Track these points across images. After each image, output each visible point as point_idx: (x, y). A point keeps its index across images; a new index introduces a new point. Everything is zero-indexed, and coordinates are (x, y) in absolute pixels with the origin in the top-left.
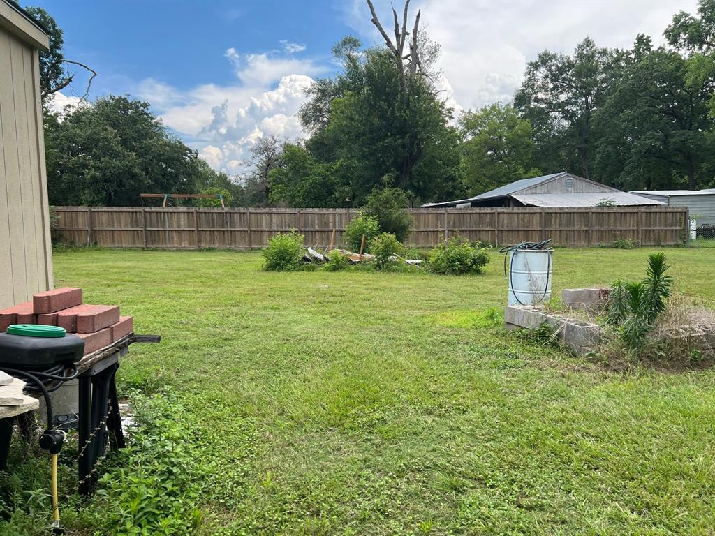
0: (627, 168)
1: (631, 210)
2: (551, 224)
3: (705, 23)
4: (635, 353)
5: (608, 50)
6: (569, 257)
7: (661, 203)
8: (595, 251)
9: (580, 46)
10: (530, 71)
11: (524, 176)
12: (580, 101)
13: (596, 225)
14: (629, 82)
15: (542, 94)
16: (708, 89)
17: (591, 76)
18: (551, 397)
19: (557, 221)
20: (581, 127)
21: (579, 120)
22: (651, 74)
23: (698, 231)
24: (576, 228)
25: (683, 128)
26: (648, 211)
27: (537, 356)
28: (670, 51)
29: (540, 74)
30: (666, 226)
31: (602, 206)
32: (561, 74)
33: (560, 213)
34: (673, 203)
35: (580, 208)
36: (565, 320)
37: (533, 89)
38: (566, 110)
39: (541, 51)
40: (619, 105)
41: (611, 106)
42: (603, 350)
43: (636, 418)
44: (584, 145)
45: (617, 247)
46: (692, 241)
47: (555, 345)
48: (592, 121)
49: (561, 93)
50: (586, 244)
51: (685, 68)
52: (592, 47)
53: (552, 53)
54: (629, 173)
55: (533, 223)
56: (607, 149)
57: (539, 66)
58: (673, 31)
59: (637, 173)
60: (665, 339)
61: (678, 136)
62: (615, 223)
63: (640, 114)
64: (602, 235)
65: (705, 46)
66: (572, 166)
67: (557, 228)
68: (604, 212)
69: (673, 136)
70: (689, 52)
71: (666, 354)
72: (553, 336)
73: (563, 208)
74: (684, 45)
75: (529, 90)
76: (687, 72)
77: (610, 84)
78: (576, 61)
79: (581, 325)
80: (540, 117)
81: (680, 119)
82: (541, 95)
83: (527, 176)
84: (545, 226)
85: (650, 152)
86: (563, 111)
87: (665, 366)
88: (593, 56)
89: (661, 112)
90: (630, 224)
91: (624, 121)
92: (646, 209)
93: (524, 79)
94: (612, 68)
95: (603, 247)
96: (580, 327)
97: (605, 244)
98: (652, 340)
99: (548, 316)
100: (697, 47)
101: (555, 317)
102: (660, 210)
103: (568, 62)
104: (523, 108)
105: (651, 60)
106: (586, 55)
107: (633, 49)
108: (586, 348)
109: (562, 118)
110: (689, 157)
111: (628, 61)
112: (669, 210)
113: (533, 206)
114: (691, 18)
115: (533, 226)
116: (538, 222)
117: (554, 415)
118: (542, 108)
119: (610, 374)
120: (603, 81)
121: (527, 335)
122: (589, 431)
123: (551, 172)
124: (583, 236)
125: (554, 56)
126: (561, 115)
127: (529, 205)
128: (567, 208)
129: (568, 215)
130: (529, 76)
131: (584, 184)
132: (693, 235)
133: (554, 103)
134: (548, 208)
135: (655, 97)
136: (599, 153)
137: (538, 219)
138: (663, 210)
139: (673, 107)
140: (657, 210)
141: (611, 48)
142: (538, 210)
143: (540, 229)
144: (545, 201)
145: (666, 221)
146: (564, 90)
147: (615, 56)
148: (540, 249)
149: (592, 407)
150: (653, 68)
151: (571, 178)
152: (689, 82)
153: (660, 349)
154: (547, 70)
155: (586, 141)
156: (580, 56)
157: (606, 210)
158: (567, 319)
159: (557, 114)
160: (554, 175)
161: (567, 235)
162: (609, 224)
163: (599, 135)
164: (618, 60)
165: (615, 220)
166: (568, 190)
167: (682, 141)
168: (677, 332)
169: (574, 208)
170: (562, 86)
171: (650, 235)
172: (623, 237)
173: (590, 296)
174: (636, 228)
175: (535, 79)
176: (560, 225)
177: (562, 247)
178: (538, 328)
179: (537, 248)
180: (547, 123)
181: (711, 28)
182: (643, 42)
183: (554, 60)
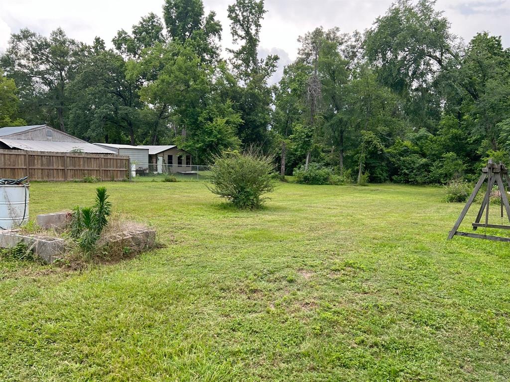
0: (92, 127)
1: (94, 156)
2: (34, 163)
3: (137, 41)
4: (88, 255)
5: (76, 41)
6: (49, 189)
7: (114, 152)
8: (70, 184)
9: (54, 33)
10: (13, 41)
11: (11, 124)
12: (56, 73)
13: (70, 166)
14: (91, 68)
15: (25, 61)
16: (139, 83)
17: (63, 57)
18: (24, 298)
19: (40, 161)
20: (57, 92)
21: (56, 87)
22: (105, 66)
23: (137, 171)
24: (55, 167)
25: (126, 105)
26: (105, 157)
27: (14, 269)
28: (117, 53)
29: (23, 45)
30: (117, 168)
31: (74, 152)
32: (41, 50)
33: (42, 155)
34: (122, 153)
35: (57, 153)
36: (37, 238)
37: (16, 56)
38: (45, 78)
39: (23, 28)
40: (85, 82)
41: (79, 82)
42: (67, 256)
43: (86, 298)
44: (60, 106)
45: (85, 182)
46: (133, 177)
47: (30, 258)
48: (66, 90)
49: (41, 64)
50: (63, 180)
51: (126, 67)
52: (63, 36)
53: (32, 31)
54: (93, 131)
55: (18, 163)
56: (77, 112)
57: (21, 38)
58: (118, 41)
59: (99, 131)
60: (108, 243)
61: (124, 110)
62: (84, 165)
63: (99, 91)
64: (75, 173)
65: (137, 56)
66: (52, 121)
67: (40, 167)
68: (76, 157)
69: (120, 109)
70: (128, 57)
71: (109, 252)
72: (28, 251)
73: (44, 152)
74: (125, 52)
75: (13, 56)
76: (127, 70)
77: (78, 66)
78: (52, 43)
79: (50, 240)
80: (24, 79)
81: (125, 100)
82: (23, 62)
83: (13, 124)
84: (29, 166)
85: (107, 118)
86: (43, 78)
87: (107, 261)
88: (64, 42)
89: (112, 92)
90: (94, 166)
91: (89, 94)
92: (104, 156)
93: (9, 46)
94: (79, 55)
95: (75, 182)
96: (49, 242)
97: (77, 180)
98: (100, 244)
99: (24, 236)
100: (132, 55)
101: (29, 237)
102: (113, 158)
103: (45, 42)
104: (8, 69)
105: (105, 56)
106: (59, 40)
107: (93, 45)
108: (54, 257)
109: (42, 83)
110: (130, 124)
111: (89, 52)
112: (119, 158)
113: (18, 149)
114: (128, 36)
115: (18, 166)
116: (23, 162)
117: (25, 311)
118: (25, 73)
119: (71, 272)
120: (73, 63)
121: (6, 254)
122: (51, 316)
123: (34, 123)
124: (60, 173)
125: (34, 35)
126: (41, 81)
127: (14, 148)
128: (47, 152)
129: (48, 157)
130: (12, 45)
131: (61, 136)
132: (134, 174)
133: (35, 70)
134: (31, 151)
135: (108, 81)
136: (71, 113)
137: (23, 160)
138: (115, 158)
139: (120, 90)
140: (111, 157)
141: (78, 40)
142: (23, 153)
143: (25, 167)
144: (29, 145)
145: (117, 165)
146: (43, 62)
147: (81, 47)
148: (18, 184)
149: (55, 298)
150: (106, 62)
151: (50, 129)
152: (128, 77)
153: (105, 250)
154: (28, 44)
155: (62, 104)
156: (55, 40)
157: (77, 155)
158: (39, 238)
159: (38, 79)
160: (36, 126)
161: (48, 172)
162: (79, 166)
163: (72, 101)
164: (82, 50)
165: (84, 162)
166: (48, 139)
167: (126, 114)
168: (115, 238)
169: (53, 152)
170: (41, 59)
171: (107, 174)
172: (90, 175)
173: (59, 218)
174: (98, 169)
175: (18, 49)
176: (42, 165)
177: (44, 182)
178: (16, 247)
179: (15, 183)
180: (30, 85)
181: (140, 45)
182: (99, 42)
183: (33, 37)
